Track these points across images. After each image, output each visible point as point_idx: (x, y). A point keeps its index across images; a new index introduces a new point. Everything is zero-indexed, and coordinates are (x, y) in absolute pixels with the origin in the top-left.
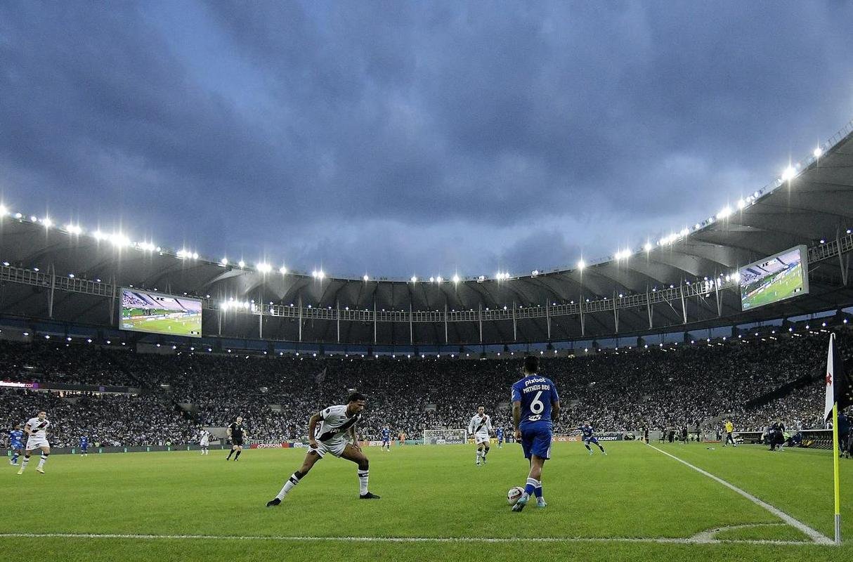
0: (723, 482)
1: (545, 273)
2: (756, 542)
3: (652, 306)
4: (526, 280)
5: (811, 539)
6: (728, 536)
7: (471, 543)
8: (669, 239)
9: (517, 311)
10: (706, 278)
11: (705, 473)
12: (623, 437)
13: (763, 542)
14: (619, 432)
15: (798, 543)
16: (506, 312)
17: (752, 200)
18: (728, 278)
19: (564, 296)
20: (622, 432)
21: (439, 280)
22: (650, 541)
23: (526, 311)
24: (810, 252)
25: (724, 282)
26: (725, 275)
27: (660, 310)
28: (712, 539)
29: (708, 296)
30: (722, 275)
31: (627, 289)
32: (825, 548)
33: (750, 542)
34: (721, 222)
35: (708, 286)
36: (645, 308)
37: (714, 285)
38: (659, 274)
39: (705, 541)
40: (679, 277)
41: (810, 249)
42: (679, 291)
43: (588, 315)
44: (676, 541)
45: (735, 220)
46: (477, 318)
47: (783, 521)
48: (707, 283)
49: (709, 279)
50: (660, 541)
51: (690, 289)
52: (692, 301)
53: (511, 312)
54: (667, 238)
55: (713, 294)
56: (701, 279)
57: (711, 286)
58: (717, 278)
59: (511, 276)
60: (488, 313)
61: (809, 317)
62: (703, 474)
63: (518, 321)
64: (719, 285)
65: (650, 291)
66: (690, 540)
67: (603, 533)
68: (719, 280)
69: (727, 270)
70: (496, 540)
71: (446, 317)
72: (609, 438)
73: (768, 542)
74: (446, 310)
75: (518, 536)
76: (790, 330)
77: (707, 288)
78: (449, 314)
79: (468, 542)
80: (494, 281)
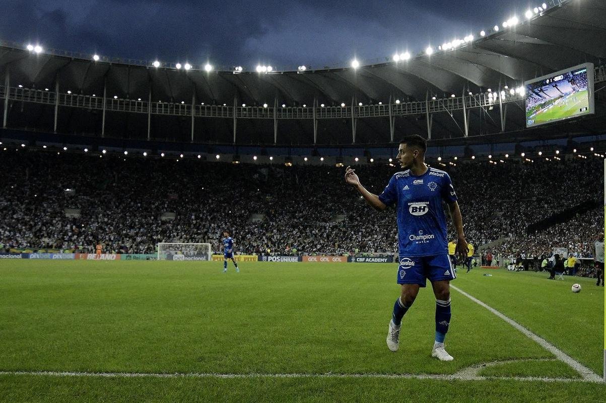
0: (496, 313)
1: (313, 69)
2: (523, 379)
3: (432, 115)
4: (291, 76)
5: (579, 376)
6: (494, 371)
7: (200, 379)
8: (452, 44)
9: (279, 110)
10: (489, 90)
11: (479, 302)
12: (394, 258)
13: (530, 379)
14: (389, 254)
15: (567, 381)
16: (266, 110)
17: (540, 12)
18: (512, 92)
19: (334, 97)
20: (393, 254)
21: (188, 67)
22: (409, 377)
23: (290, 111)
24: (597, 71)
25: (508, 95)
26: (510, 87)
27: (440, 120)
28: (477, 376)
29: (491, 108)
30: (506, 87)
31: (406, 95)
32: (593, 386)
33: (516, 378)
34: (507, 30)
35: (492, 98)
36: (423, 117)
37: (498, 98)
38: (440, 81)
39: (469, 378)
40: (460, 85)
41: (597, 68)
42: (460, 101)
43: (360, 120)
44: (438, 377)
45: (522, 30)
46: (231, 114)
47: (554, 357)
48: (490, 95)
49: (493, 91)
50: (421, 377)
51: (473, 100)
52: (475, 113)
53: (271, 111)
54: (449, 43)
55: (496, 106)
56: (484, 90)
57: (495, 99)
58: (501, 90)
59: (274, 69)
60: (245, 109)
61: (594, 138)
62: (476, 303)
63: (279, 121)
64: (504, 98)
65: (430, 98)
66: (453, 377)
67: (358, 369)
68: (503, 93)
69: (512, 83)
70: (231, 376)
71: (193, 111)
72: (378, 260)
73: (535, 378)
74: (194, 102)
75: (257, 371)
76: (575, 151)
77: (490, 100)
78: (197, 108)
79: (196, 379)
80: (254, 75)
